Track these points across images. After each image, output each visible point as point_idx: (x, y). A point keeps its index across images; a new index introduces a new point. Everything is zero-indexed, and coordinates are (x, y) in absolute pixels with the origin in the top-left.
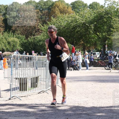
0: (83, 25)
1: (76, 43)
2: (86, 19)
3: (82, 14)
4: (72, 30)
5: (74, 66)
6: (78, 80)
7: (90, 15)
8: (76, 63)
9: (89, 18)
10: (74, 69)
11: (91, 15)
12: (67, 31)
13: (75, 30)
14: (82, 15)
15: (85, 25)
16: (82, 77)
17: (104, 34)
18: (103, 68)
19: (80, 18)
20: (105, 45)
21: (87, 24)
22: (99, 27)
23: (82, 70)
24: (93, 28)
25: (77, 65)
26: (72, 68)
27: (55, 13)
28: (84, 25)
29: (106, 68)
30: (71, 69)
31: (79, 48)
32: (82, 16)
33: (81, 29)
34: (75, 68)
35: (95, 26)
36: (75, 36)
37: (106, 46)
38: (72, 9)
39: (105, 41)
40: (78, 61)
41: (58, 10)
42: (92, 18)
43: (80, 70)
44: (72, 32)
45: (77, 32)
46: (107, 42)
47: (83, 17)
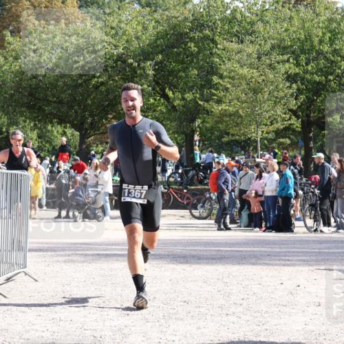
0: (116, 62)
1: (92, 123)
2: (127, 41)
3: (114, 25)
4: (80, 81)
5: (85, 204)
6: (98, 255)
7: (140, 28)
8: (92, 195)
9: (137, 38)
10: (85, 217)
11: (145, 28)
12: (60, 83)
13: (91, 80)
14: (112, 28)
15: (124, 62)
16: (113, 245)
17: (189, 96)
18: (186, 212)
19: (106, 38)
20: (193, 132)
21: (131, 61)
22: (171, 73)
23: (112, 218)
24: (151, 72)
25: (94, 202)
26: (77, 213)
27: (19, 16)
28: (119, 63)
29: (196, 213)
30: (74, 215)
31: (101, 143)
32: (113, 32)
33: (110, 77)
34: (89, 212)
35: (159, 67)
36: (89, 102)
37: (196, 138)
38: (80, 7)
39: (193, 120)
40: (99, 189)
41: (28, 8)
42: (147, 38)
43: (107, 218)
44: (77, 86)
45: (96, 87)
46: (198, 122)
47: (117, 33)
